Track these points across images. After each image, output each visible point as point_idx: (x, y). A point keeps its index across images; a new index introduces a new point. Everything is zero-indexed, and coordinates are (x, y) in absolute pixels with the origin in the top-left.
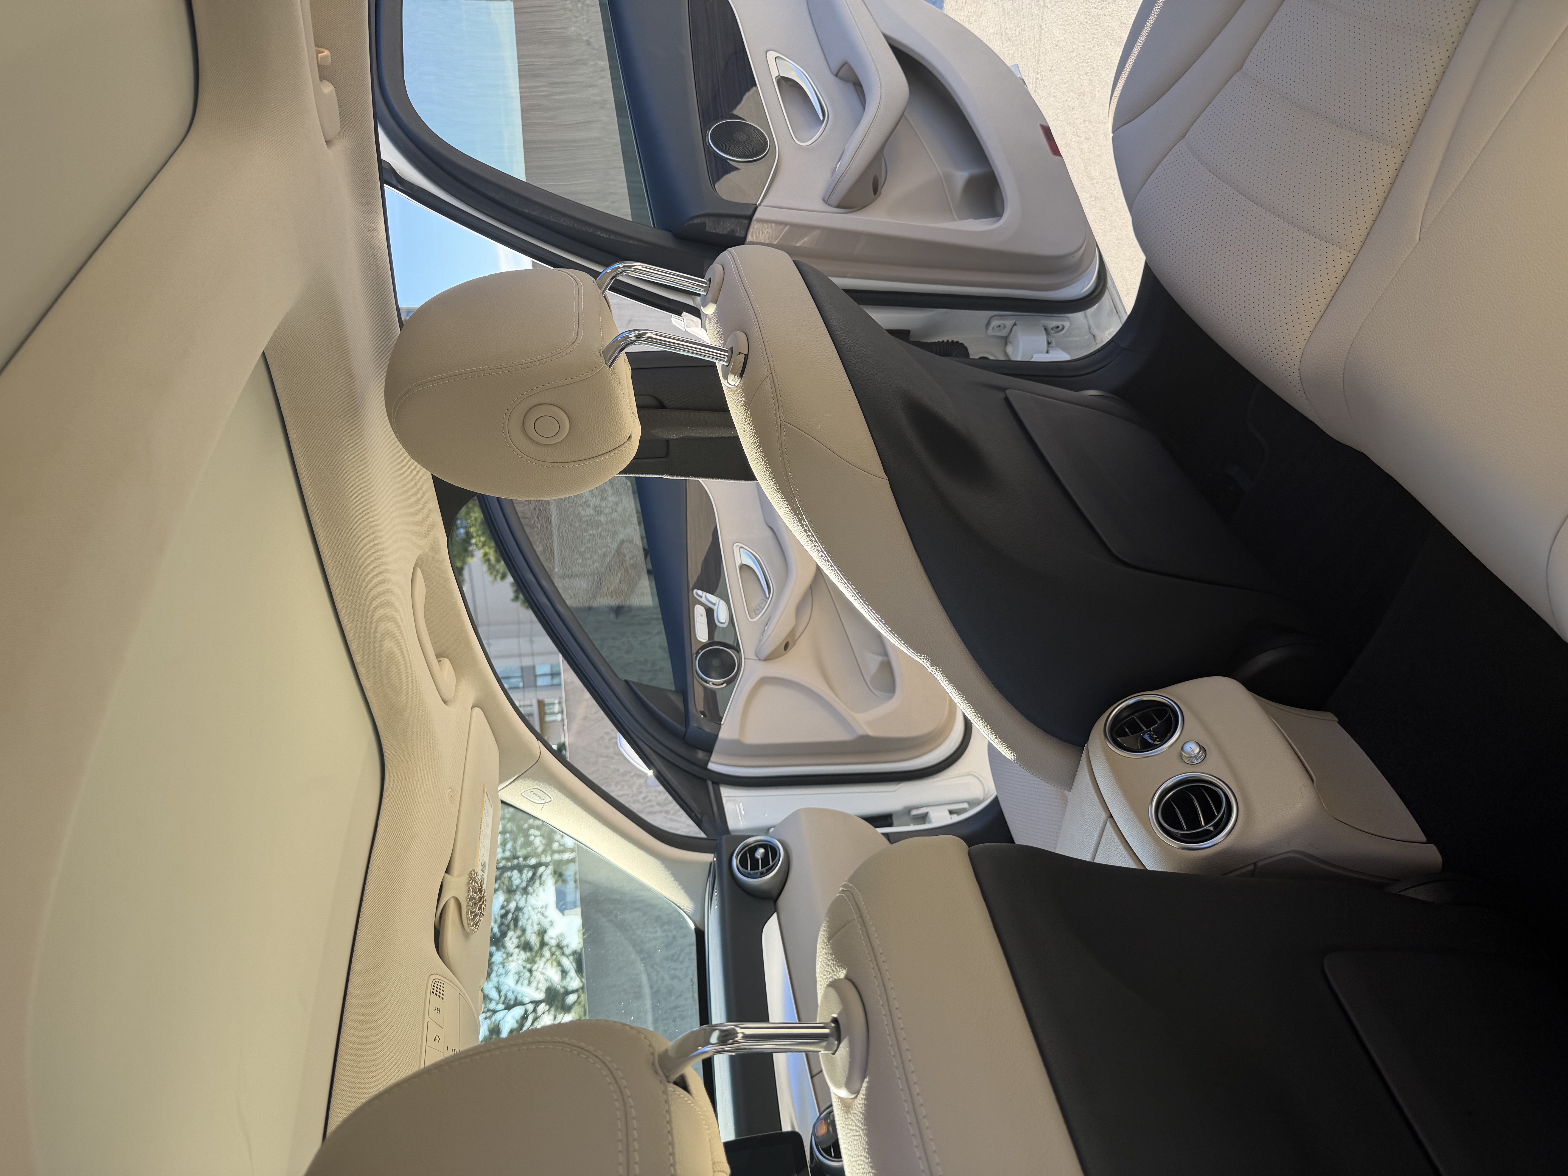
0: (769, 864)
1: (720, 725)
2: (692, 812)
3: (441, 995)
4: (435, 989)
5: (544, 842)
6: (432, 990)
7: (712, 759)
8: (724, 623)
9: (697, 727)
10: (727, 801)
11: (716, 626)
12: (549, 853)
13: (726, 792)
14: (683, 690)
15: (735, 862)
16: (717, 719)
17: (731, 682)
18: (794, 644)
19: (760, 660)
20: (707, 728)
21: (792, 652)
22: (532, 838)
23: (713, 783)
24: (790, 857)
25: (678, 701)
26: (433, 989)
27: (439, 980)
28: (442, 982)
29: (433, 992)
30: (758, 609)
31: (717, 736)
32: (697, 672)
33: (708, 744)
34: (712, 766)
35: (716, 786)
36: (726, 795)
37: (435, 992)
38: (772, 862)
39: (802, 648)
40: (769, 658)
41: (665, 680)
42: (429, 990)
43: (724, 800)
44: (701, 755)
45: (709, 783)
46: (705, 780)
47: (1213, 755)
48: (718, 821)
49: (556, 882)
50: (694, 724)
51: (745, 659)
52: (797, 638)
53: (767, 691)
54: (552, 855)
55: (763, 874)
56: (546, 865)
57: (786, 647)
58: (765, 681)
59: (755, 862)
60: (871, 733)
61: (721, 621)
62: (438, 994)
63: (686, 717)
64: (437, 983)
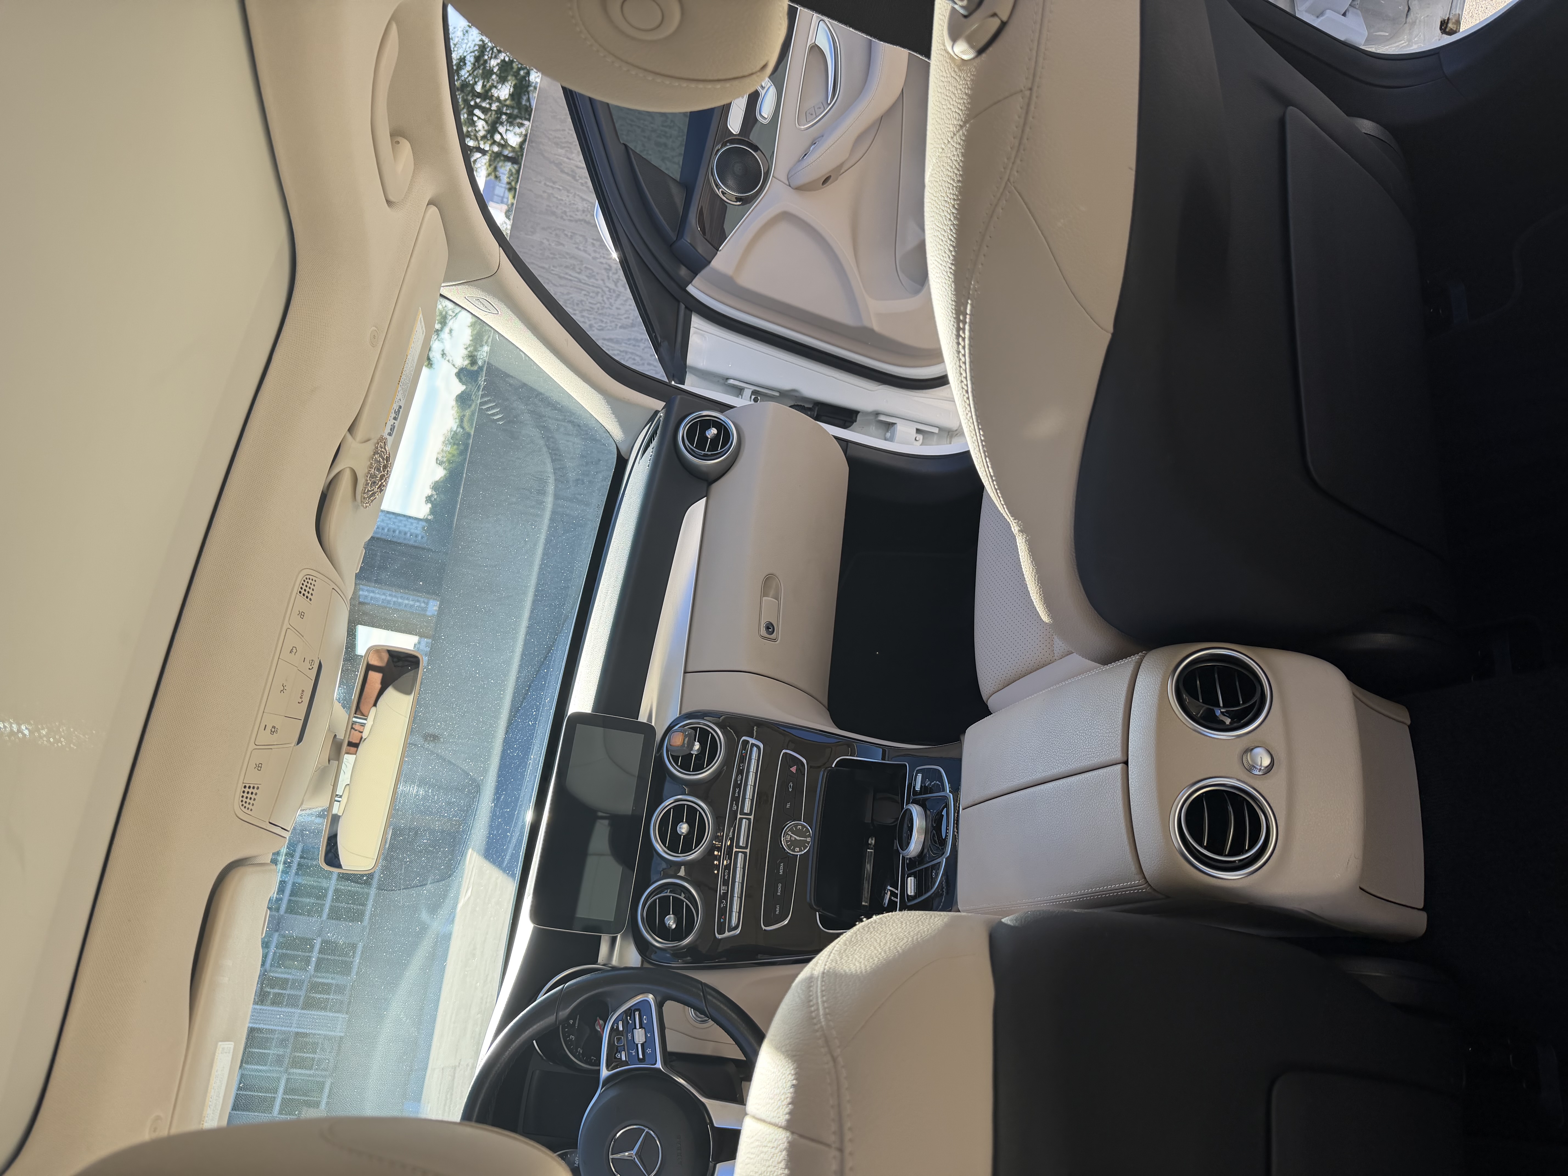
0: (718, 450)
1: (718, 250)
2: (654, 332)
3: (309, 596)
4: (304, 587)
5: (486, 128)
6: (300, 590)
7: (694, 282)
8: (765, 119)
9: (690, 244)
10: (695, 333)
11: (757, 120)
12: (489, 142)
13: (697, 322)
14: (688, 187)
15: (682, 432)
16: (717, 238)
17: (746, 201)
18: (837, 179)
19: (790, 186)
20: (702, 248)
21: (831, 187)
22: (475, 118)
23: (686, 307)
24: (742, 447)
25: (678, 197)
26: (301, 588)
27: (310, 576)
28: (314, 579)
29: (300, 592)
30: (812, 114)
31: (710, 262)
32: (712, 169)
33: (697, 265)
34: (690, 289)
35: (688, 312)
36: (695, 326)
37: (303, 591)
38: (720, 449)
39: (843, 187)
40: (800, 189)
41: (673, 168)
42: (297, 589)
43: (692, 330)
44: (683, 272)
45: (682, 306)
46: (678, 302)
47: (1280, 776)
48: (678, 353)
49: (489, 175)
50: (687, 238)
51: (773, 176)
52: (842, 171)
53: (784, 228)
54: (491, 145)
55: (706, 457)
56: (484, 152)
57: (825, 182)
58: (786, 216)
59: (703, 438)
60: (876, 328)
61: (763, 114)
62: (306, 593)
63: (681, 225)
64: (308, 580)
